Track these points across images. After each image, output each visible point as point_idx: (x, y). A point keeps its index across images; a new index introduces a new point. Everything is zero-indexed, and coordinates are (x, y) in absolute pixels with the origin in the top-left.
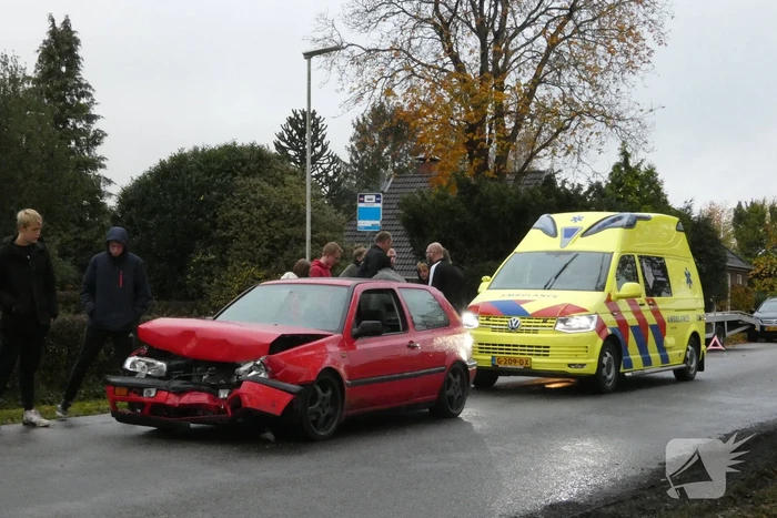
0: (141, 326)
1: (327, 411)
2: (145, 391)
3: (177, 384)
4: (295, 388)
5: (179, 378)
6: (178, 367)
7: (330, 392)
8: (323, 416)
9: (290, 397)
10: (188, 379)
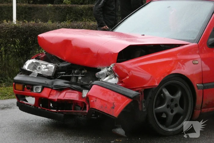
0: (40, 35)
1: (176, 110)
2: (35, 87)
3: (60, 83)
4: (133, 93)
5: (62, 78)
6: (63, 69)
7: (179, 94)
8: (171, 115)
9: (128, 101)
10: (68, 79)
